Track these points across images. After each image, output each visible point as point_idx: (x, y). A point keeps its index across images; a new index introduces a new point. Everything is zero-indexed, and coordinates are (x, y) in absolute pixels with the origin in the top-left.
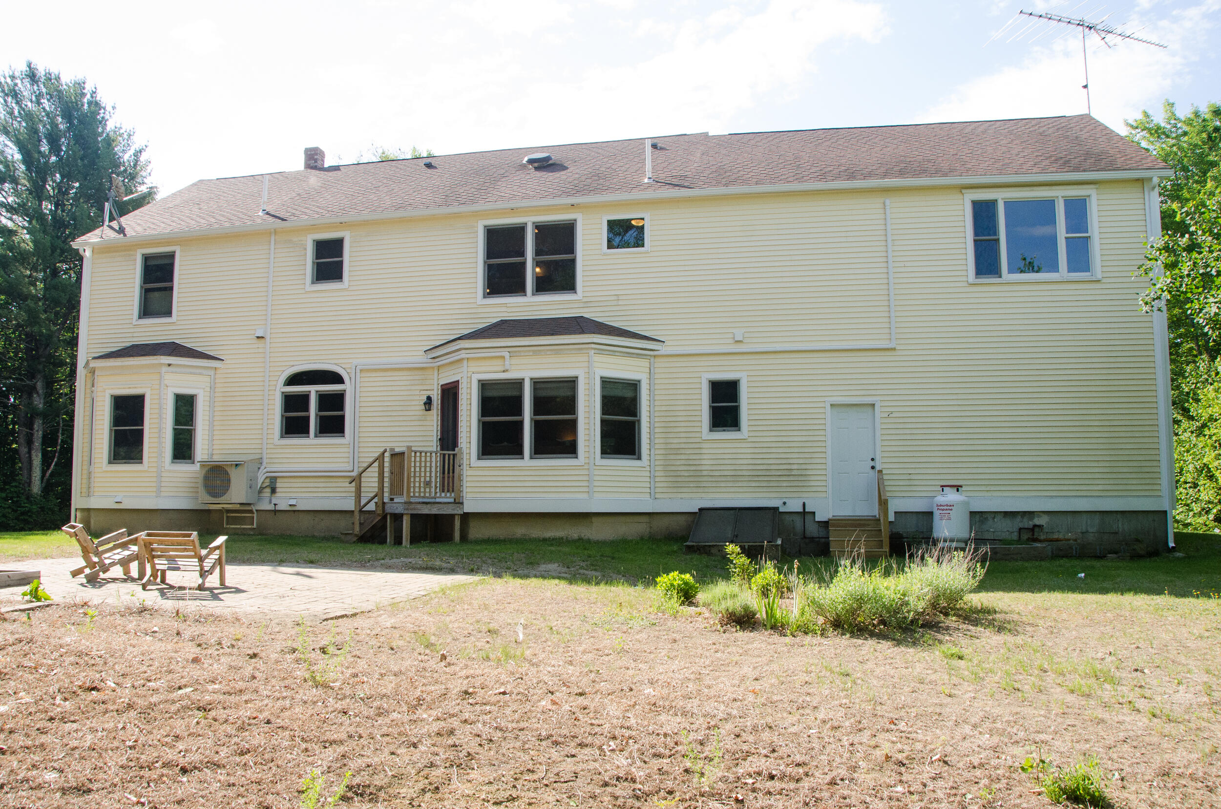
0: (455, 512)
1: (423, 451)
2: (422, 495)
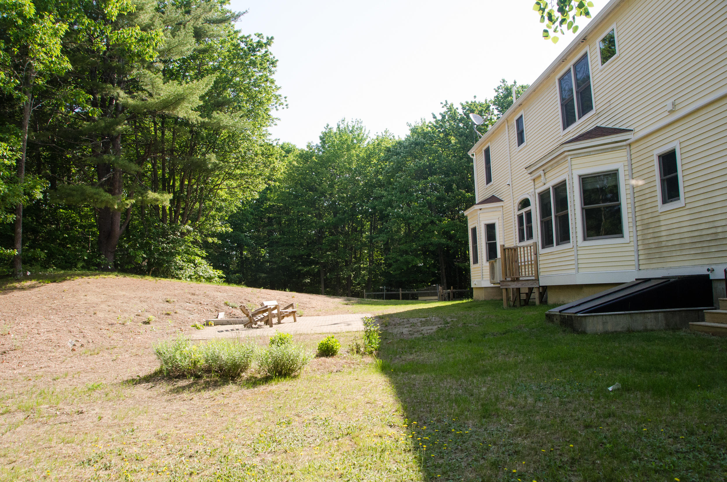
0: (533, 286)
1: (522, 246)
2: (527, 275)
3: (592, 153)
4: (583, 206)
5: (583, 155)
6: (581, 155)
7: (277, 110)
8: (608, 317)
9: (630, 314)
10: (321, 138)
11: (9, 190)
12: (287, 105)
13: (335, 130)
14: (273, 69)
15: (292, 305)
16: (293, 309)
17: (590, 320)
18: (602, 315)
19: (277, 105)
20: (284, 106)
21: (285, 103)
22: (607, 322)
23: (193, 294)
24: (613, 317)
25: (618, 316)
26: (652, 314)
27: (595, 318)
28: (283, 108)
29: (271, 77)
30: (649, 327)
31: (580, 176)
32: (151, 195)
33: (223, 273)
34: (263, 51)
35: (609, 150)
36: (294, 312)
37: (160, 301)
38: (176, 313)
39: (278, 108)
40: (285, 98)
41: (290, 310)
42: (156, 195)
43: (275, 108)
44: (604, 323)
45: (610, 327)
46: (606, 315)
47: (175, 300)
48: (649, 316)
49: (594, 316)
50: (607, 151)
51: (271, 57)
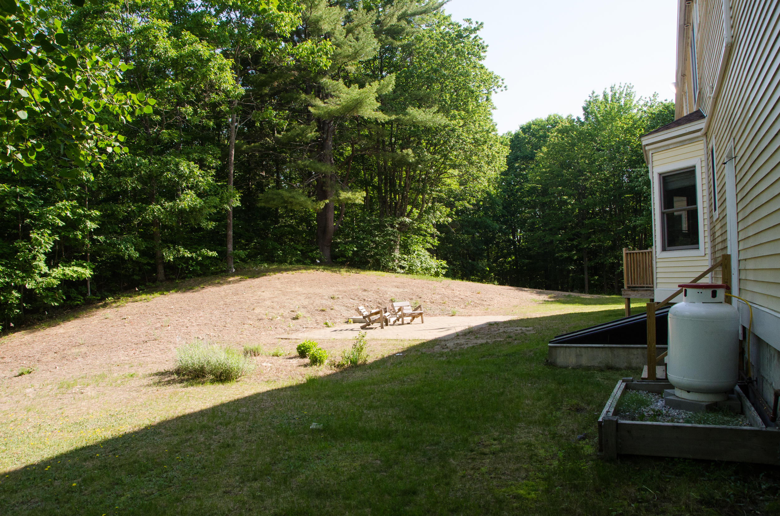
3: (671, 147)
4: (663, 211)
5: (663, 149)
6: (660, 150)
7: (496, 93)
8: (583, 350)
9: (610, 348)
10: (585, 109)
11: (205, 203)
12: (505, 87)
13: (601, 98)
14: (482, 54)
15: (420, 307)
16: (421, 310)
17: (562, 351)
18: (576, 347)
19: (495, 87)
20: (503, 88)
21: (504, 86)
22: (581, 355)
23: (365, 290)
24: (589, 349)
25: (595, 350)
26: (639, 350)
27: (568, 350)
28: (502, 91)
29: (481, 62)
30: (634, 365)
31: (660, 174)
32: (344, 195)
33: (447, 264)
34: (473, 36)
35: (687, 142)
36: (421, 314)
37: (326, 297)
38: (332, 309)
39: (497, 90)
40: (502, 80)
41: (419, 311)
42: (349, 195)
43: (493, 92)
44: (577, 356)
45: (584, 361)
46: (580, 347)
47: (340, 296)
48: (635, 352)
49: (566, 347)
50: (685, 143)
51: (481, 41)
